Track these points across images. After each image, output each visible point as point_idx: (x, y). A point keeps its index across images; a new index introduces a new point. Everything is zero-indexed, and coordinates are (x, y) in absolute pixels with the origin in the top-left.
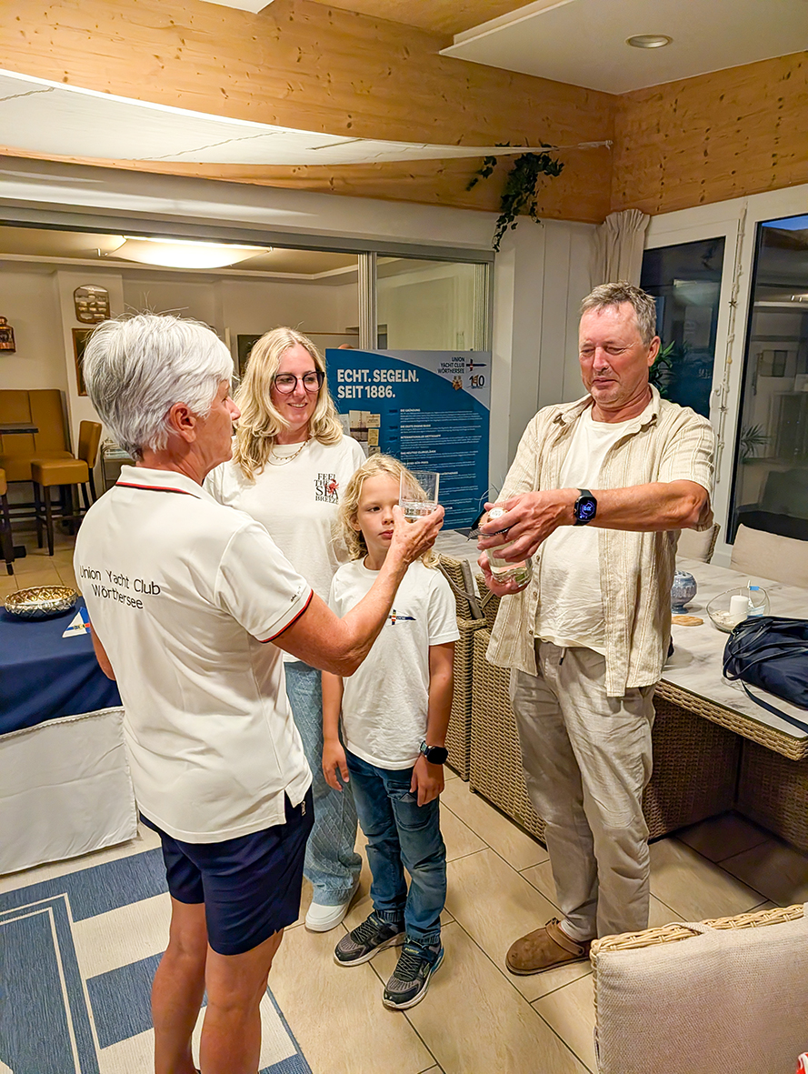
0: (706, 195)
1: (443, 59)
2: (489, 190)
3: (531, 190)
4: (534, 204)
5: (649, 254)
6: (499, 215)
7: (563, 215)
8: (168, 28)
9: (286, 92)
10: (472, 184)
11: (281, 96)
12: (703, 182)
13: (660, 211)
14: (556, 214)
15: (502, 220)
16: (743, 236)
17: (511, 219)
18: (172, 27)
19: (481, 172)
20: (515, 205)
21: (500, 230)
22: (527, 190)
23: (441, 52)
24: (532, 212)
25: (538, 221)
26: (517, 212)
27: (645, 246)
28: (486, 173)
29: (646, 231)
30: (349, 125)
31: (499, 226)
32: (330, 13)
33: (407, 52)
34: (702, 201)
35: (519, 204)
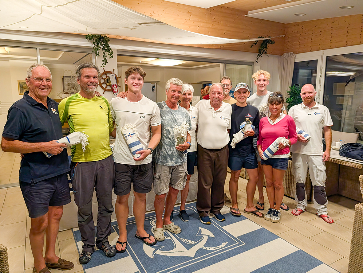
0: (312, 49)
1: (246, 17)
2: (256, 48)
3: (266, 48)
4: (266, 51)
5: (296, 64)
6: (258, 54)
7: (272, 53)
8: (188, 13)
9: (211, 26)
10: (252, 46)
11: (210, 27)
12: (311, 46)
13: (298, 53)
14: (271, 53)
15: (259, 55)
16: (323, 59)
17: (261, 55)
18: (189, 12)
19: (254, 44)
20: (262, 51)
21: (258, 57)
22: (265, 48)
23: (245, 15)
24: (266, 53)
25: (267, 55)
26: (262, 53)
27: (295, 61)
28: (256, 44)
29: (295, 57)
30: (225, 33)
31: (258, 56)
32: (222, 8)
33: (238, 16)
34: (311, 51)
35: (263, 51)
